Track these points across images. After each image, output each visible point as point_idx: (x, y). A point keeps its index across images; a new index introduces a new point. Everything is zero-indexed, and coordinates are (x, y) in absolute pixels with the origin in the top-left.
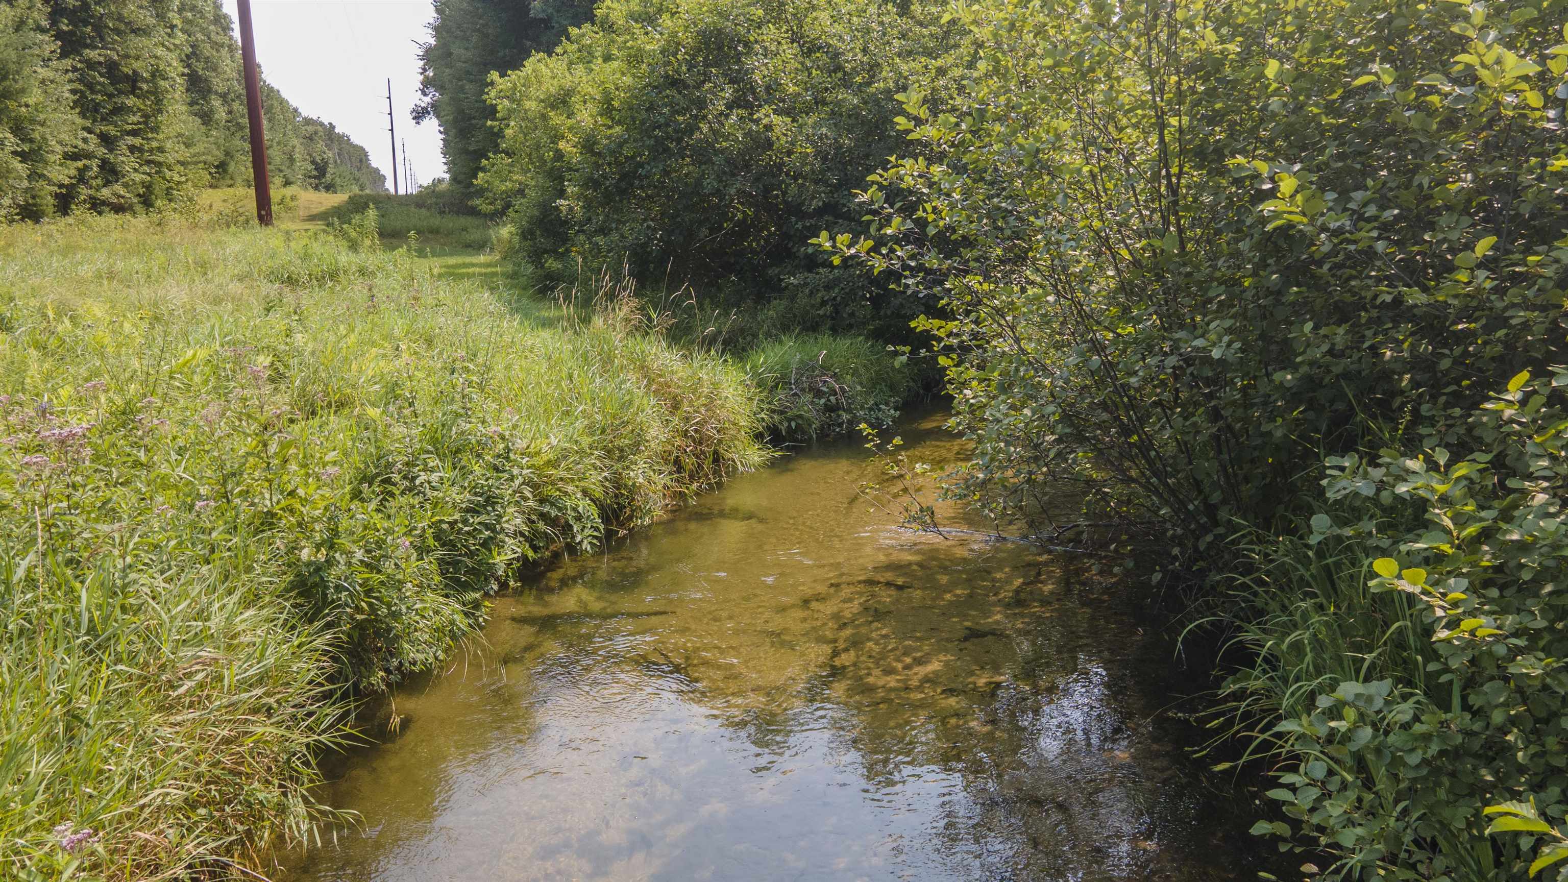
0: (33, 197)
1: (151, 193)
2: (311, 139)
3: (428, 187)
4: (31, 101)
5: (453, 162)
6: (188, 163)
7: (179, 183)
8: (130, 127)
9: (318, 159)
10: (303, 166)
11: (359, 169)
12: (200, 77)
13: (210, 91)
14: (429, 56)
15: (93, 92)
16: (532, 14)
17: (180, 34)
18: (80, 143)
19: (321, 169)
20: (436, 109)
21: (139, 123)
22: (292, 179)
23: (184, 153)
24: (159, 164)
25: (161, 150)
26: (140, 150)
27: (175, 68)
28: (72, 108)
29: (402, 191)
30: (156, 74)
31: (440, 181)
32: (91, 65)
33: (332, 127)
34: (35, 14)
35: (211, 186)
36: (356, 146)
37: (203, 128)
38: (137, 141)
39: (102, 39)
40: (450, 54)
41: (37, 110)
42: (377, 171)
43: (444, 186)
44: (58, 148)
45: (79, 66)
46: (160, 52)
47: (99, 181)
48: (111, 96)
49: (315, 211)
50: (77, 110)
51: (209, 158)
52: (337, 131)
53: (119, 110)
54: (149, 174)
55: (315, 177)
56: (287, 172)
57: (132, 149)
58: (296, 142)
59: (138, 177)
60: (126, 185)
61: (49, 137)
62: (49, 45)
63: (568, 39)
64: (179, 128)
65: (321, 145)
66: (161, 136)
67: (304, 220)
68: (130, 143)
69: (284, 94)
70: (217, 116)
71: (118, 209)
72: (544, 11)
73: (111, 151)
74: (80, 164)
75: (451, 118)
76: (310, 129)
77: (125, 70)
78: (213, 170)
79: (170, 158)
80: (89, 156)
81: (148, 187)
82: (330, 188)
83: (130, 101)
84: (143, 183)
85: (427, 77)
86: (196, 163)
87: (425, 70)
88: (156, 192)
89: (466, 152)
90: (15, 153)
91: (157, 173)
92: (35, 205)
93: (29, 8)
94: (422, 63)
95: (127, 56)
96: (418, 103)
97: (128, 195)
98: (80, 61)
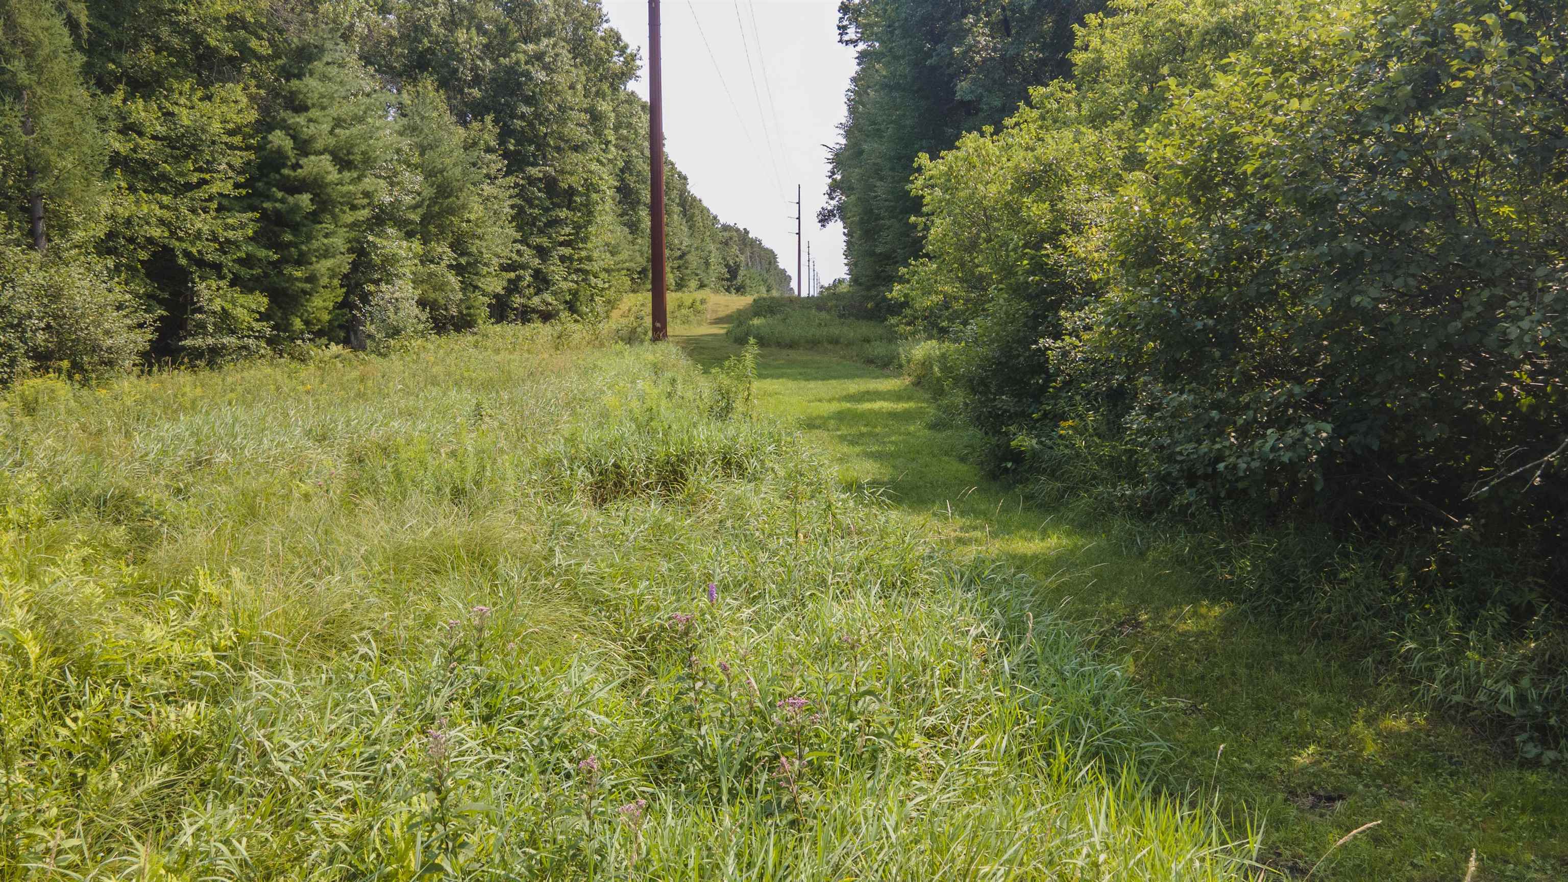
0: (468, 308)
1: (577, 300)
2: (726, 244)
3: (829, 288)
4: (472, 217)
5: (855, 265)
6: (613, 270)
7: (603, 289)
8: (562, 239)
9: (731, 263)
10: (717, 269)
11: (768, 271)
12: (631, 190)
13: (638, 202)
14: (839, 160)
15: (532, 206)
16: (958, 97)
17: (613, 149)
18: (515, 256)
19: (733, 272)
20: (842, 211)
21: (570, 234)
22: (706, 282)
23: (609, 261)
24: (586, 272)
25: (589, 259)
26: (570, 259)
27: (607, 182)
28: (510, 222)
29: (804, 294)
30: (590, 187)
31: (841, 281)
32: (531, 181)
33: (746, 232)
34: (486, 136)
35: (633, 291)
36: (767, 249)
37: (630, 237)
38: (567, 251)
39: (544, 157)
40: (861, 152)
41: (477, 225)
42: (784, 271)
43: (844, 288)
44: (495, 261)
45: (521, 182)
46: (594, 166)
47: (532, 290)
48: (547, 210)
49: (721, 314)
50: (514, 224)
51: (632, 265)
52: (750, 236)
53: (555, 223)
54: (576, 282)
55: (727, 280)
56: (702, 275)
57: (563, 259)
58: (712, 247)
59: (565, 285)
60: (554, 294)
61: (484, 250)
62: (497, 163)
63: (1029, 104)
64: (608, 237)
65: (735, 249)
66: (589, 245)
67: (711, 323)
68: (561, 253)
69: (705, 203)
70: (643, 226)
71: (547, 316)
72: (972, 92)
73: (544, 261)
74: (512, 275)
75: (856, 219)
76: (726, 234)
77: (562, 185)
78: (636, 276)
79: (595, 267)
80: (524, 267)
81: (575, 294)
82: (740, 290)
83: (563, 213)
84: (569, 290)
85: (834, 180)
86: (619, 270)
87: (833, 173)
88: (581, 299)
89: (872, 254)
90: (450, 267)
91: (583, 280)
92: (469, 315)
93: (481, 130)
94: (830, 166)
95: (562, 172)
96: (825, 206)
97: (555, 303)
98: (523, 178)
